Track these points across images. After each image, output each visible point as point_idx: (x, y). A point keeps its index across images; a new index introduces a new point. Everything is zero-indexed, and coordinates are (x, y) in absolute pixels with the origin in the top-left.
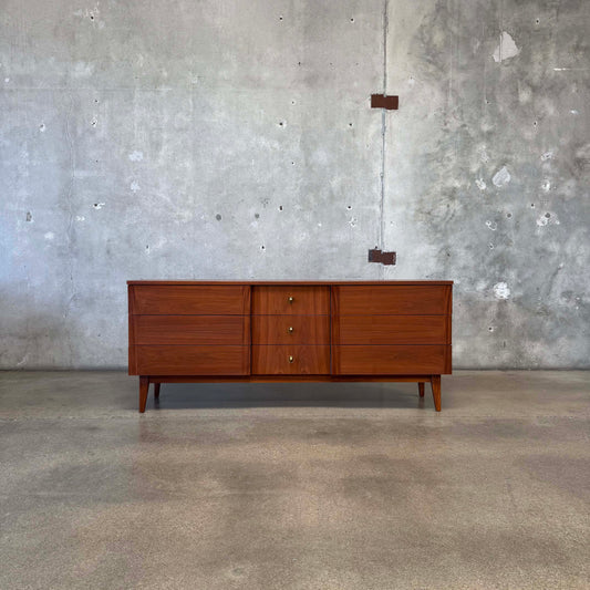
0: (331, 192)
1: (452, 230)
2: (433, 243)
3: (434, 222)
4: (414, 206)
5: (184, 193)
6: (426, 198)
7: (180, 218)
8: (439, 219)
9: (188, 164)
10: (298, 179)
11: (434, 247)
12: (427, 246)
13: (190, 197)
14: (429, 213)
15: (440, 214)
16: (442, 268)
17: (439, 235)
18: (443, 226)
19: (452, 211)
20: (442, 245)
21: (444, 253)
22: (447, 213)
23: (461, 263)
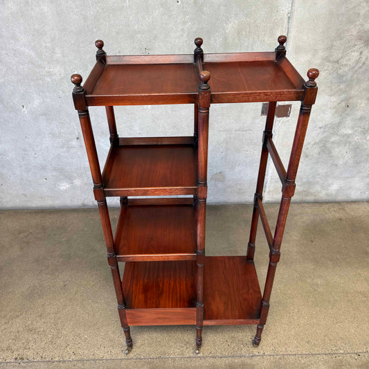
0: (225, 39)
1: (358, 79)
2: (334, 95)
3: (340, 71)
4: (321, 54)
5: (48, 45)
6: (337, 43)
7: (50, 74)
8: (346, 69)
9: (45, 9)
10: (185, 23)
11: (333, 99)
12: (327, 97)
13: (58, 50)
14: (337, 62)
15: (349, 63)
16: (337, 120)
17: (342, 86)
18: (349, 76)
19: (363, 59)
20: (343, 96)
21: (343, 104)
22: (357, 62)
23: (359, 114)
